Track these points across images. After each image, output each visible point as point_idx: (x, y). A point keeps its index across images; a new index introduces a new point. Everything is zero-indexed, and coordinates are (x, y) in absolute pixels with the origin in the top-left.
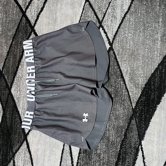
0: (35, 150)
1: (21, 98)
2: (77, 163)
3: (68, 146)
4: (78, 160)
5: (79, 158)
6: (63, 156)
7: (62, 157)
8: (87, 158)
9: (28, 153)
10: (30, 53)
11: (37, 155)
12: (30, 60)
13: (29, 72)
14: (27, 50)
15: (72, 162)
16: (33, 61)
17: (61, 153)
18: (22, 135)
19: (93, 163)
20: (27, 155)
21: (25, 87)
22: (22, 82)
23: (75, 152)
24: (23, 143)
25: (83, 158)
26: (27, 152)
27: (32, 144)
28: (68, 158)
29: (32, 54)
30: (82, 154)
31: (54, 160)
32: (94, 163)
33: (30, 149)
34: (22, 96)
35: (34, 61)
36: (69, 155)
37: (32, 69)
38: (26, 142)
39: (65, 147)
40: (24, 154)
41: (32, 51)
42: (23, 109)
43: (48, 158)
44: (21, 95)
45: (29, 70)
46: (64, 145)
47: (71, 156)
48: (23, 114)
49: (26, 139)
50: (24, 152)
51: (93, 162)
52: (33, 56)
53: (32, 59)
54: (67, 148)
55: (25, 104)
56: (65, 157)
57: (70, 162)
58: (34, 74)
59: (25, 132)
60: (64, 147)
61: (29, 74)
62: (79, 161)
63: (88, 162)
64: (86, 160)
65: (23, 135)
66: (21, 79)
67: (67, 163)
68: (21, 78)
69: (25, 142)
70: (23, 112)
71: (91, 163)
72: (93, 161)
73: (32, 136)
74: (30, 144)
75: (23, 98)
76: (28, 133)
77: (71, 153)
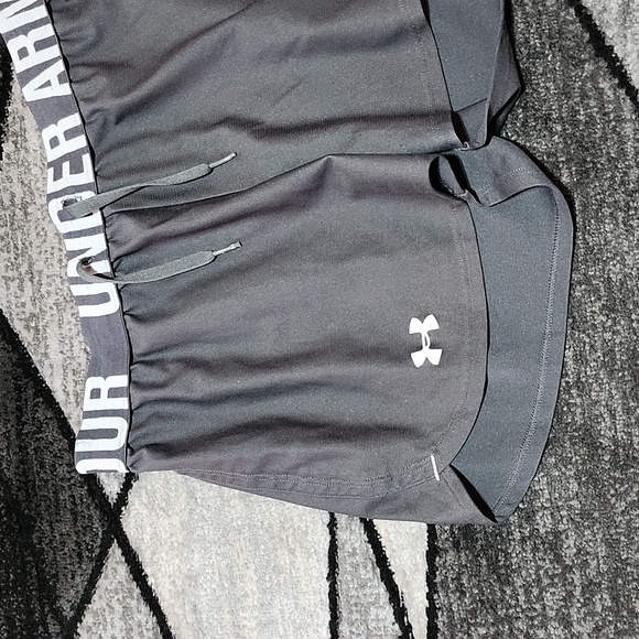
0: (179, 583)
1: (47, 318)
2: (432, 612)
3: (358, 527)
4: (429, 597)
5: (438, 580)
6: (338, 587)
7: (333, 595)
8: (484, 570)
9: (145, 609)
10: (40, 45)
11: (195, 610)
12: (48, 84)
13: (53, 155)
14: (22, 37)
15: (400, 613)
16: (64, 90)
17: (325, 571)
18: (90, 518)
19: (522, 598)
20: (138, 617)
21: (56, 250)
22: (32, 224)
23: (406, 554)
24: (103, 555)
25: (458, 579)
26: (134, 603)
27: (154, 553)
28: (368, 591)
29: (54, 51)
30: (450, 557)
31: (294, 622)
32: (527, 592)
33: (150, 581)
34: (50, 301)
35: (67, 84)
36: (370, 575)
37: (69, 134)
38: (118, 552)
39: (342, 535)
40: (123, 618)
41: (47, 31)
42: (70, 374)
43: (256, 614)
44: (42, 296)
45: (54, 142)
46: (332, 525)
47: (387, 577)
48: (72, 399)
49: (115, 533)
50: (118, 608)
51: (521, 591)
52: (61, 61)
53: (55, 81)
54: (352, 537)
55: (76, 343)
56: (354, 593)
57: (388, 613)
58: (87, 158)
59: (104, 498)
60: (333, 534)
61: (57, 165)
62: (440, 598)
63: (493, 592)
64: (478, 586)
65: (96, 514)
66: (26, 214)
67: (372, 625)
68: (24, 207)
69: (115, 552)
70: (70, 388)
71: (515, 596)
72: (519, 582)
73: (145, 512)
74: (145, 558)
75: (55, 312)
76: (123, 499)
77: (381, 560)
